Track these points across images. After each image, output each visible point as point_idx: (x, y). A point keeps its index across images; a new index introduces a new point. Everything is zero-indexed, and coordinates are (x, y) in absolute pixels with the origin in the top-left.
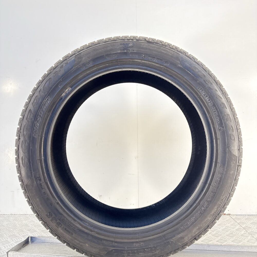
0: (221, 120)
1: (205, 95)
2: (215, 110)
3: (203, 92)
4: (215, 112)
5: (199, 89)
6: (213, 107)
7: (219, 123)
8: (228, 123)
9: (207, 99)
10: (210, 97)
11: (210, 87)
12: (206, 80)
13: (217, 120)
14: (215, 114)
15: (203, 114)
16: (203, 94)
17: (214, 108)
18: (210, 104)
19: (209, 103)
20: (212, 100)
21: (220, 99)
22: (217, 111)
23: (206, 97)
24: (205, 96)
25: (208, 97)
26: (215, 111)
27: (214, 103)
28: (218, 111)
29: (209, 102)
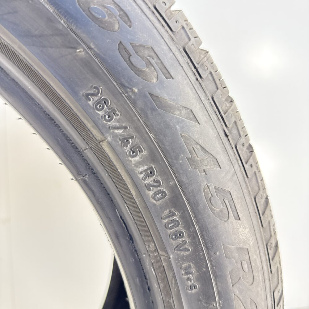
0: (204, 279)
1: (125, 141)
2: (181, 228)
3: (113, 123)
4: (180, 240)
5: (91, 103)
6: (166, 212)
7: (194, 291)
8: (237, 293)
9: (139, 164)
10: (153, 157)
11: (157, 92)
12: (134, 47)
13: (189, 279)
14: (178, 247)
15: (117, 237)
16: (115, 136)
17: (173, 214)
18: (151, 193)
19: (148, 187)
20: (164, 173)
21: (207, 168)
22: (189, 236)
23: (134, 151)
24: (127, 149)
25: (145, 153)
26: (181, 235)
27: (173, 189)
28: (193, 236)
29: (147, 182)
